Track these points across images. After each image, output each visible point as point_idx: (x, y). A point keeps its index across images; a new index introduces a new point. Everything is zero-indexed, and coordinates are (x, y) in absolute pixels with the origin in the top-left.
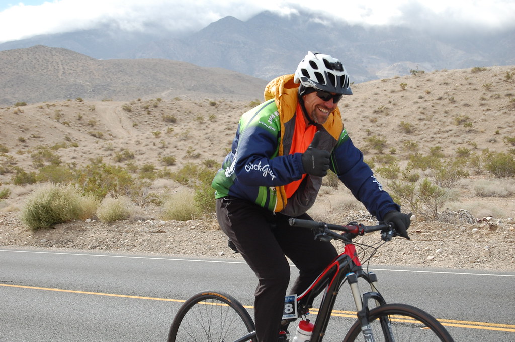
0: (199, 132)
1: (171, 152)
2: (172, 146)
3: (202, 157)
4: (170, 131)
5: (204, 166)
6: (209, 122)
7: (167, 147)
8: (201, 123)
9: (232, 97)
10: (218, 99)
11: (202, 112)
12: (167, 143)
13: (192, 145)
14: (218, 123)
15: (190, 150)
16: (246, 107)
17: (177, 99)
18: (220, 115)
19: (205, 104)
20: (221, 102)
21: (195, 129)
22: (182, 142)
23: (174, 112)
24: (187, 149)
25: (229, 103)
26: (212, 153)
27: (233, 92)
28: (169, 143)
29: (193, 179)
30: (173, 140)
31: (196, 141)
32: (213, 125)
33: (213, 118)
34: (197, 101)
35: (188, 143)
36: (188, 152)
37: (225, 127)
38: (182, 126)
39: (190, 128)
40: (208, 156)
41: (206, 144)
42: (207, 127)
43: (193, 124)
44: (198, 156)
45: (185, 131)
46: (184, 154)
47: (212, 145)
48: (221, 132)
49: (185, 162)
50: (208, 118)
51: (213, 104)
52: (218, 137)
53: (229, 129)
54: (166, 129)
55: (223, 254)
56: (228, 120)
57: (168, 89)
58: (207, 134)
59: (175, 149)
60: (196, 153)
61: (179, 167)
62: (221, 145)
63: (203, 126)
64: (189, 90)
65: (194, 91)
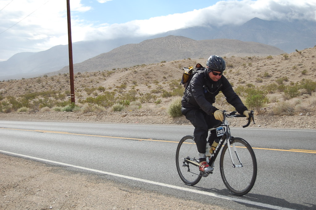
0: (244, 71)
1: (232, 81)
2: (232, 78)
3: (246, 83)
4: (231, 71)
5: (247, 87)
6: (249, 66)
7: (230, 79)
8: (245, 67)
9: (258, 55)
10: (251, 56)
11: (245, 62)
12: (229, 77)
13: (241, 77)
14: (253, 67)
15: (240, 80)
16: (265, 59)
17: (233, 57)
18: (253, 63)
19: (246, 58)
20: (253, 57)
21: (242, 70)
22: (236, 76)
23: (232, 63)
24: (239, 79)
25: (257, 57)
26: (250, 81)
27: (258, 53)
28: (231, 77)
29: (242, 93)
30: (232, 75)
31: (243, 75)
32: (250, 68)
33: (250, 65)
34: (242, 57)
35: (239, 77)
36: (239, 81)
37: (256, 68)
38: (236, 69)
39: (240, 69)
40: (248, 82)
41: (248, 76)
42: (247, 69)
43: (241, 68)
44: (244, 82)
45: (237, 71)
46: (237, 81)
47: (250, 77)
48: (254, 71)
49: (238, 85)
50: (248, 65)
51: (250, 58)
52: (253, 73)
53: (258, 69)
54: (229, 70)
55: (260, 126)
56: (257, 65)
57: (229, 52)
58: (248, 72)
59: (233, 79)
60: (243, 81)
61: (235, 87)
62: (254, 77)
63: (246, 69)
64: (238, 52)
65: (241, 52)
